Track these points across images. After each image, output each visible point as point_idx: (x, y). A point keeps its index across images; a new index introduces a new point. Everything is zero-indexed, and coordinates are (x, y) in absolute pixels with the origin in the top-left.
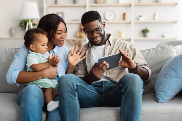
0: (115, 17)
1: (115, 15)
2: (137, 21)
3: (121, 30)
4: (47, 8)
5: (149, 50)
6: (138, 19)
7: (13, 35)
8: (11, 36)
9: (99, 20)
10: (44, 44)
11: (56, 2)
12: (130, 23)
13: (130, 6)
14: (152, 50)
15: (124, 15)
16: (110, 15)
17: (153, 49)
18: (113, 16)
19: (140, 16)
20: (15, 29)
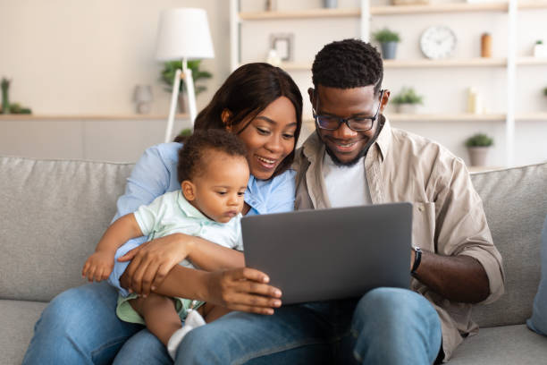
0: (453, 48)
1: (455, 40)
2: (529, 60)
3: (474, 90)
4: (240, 25)
5: (524, 169)
6: (531, 53)
7: (144, 108)
8: (139, 111)
9: (376, 84)
10: (224, 190)
11: (268, 5)
12: (504, 66)
13: (505, 10)
14: (532, 169)
15: (484, 39)
16: (439, 43)
17: (538, 165)
18: (447, 44)
19: (539, 43)
20: (149, 88)
